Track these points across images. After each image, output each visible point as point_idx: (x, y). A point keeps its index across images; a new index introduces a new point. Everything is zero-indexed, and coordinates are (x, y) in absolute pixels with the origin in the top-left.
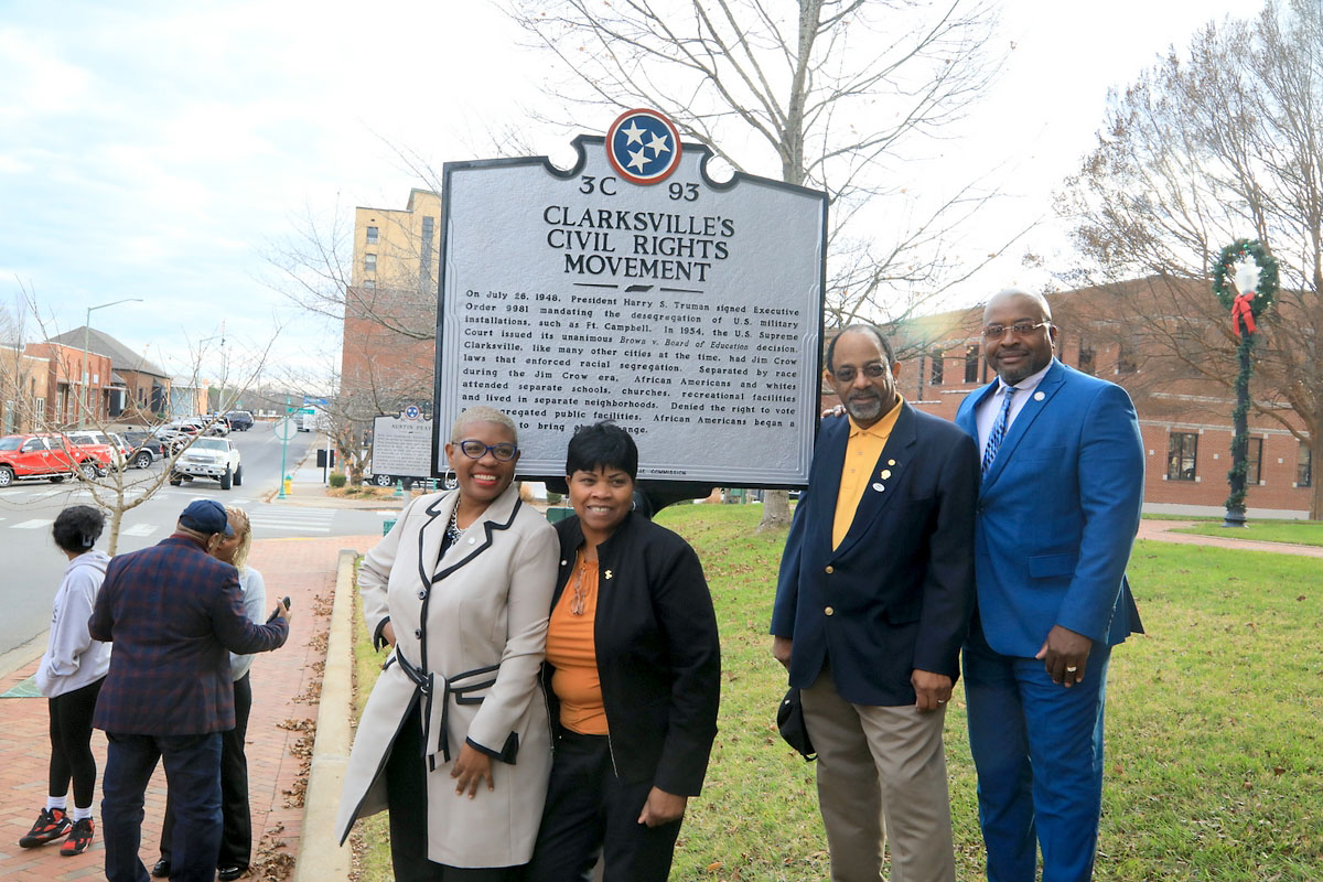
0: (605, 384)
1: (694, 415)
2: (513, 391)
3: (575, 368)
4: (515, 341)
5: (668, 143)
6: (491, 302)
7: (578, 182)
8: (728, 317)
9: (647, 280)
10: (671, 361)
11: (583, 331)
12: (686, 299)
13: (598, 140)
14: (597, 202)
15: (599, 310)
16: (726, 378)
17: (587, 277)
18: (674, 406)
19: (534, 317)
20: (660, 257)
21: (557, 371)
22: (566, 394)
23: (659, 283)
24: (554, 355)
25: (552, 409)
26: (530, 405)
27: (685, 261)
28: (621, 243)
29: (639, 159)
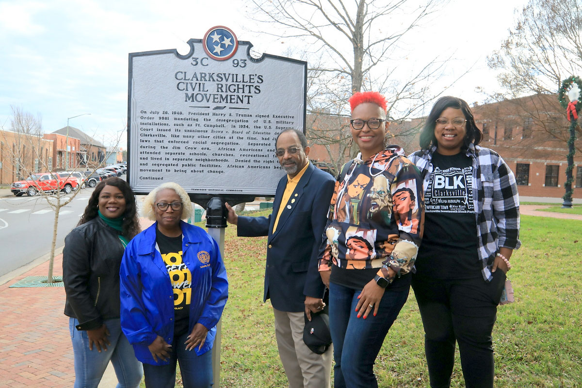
0: (205, 151)
1: (246, 165)
2: (163, 156)
3: (191, 145)
4: (163, 133)
5: (232, 41)
6: (152, 116)
7: (191, 60)
8: (261, 120)
9: (223, 104)
10: (235, 140)
11: (194, 128)
12: (241, 112)
13: (200, 41)
14: (200, 69)
15: (201, 118)
16: (260, 147)
17: (195, 104)
18: (237, 161)
19: (171, 122)
20: (229, 93)
21: (183, 146)
22: (187, 156)
23: (229, 105)
24: (181, 139)
25: (180, 163)
26: (171, 162)
27: (240, 95)
28: (211, 87)
29: (218, 49)
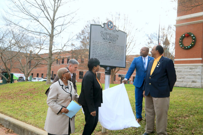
0: (106, 54)
1: (115, 58)
2: (97, 54)
3: (103, 52)
4: (98, 48)
5: (113, 25)
6: (95, 42)
7: (104, 29)
8: (118, 47)
9: (110, 42)
10: (113, 52)
11: (104, 47)
12: (114, 44)
13: (106, 24)
14: (106, 31)
15: (106, 45)
16: (117, 54)
17: (105, 41)
18: (113, 57)
19: (100, 45)
20: (112, 39)
21: (102, 52)
22: (103, 55)
23: (112, 42)
24: (101, 50)
25: (101, 56)
26: (99, 56)
27: (114, 39)
28: (108, 37)
29: (110, 27)
